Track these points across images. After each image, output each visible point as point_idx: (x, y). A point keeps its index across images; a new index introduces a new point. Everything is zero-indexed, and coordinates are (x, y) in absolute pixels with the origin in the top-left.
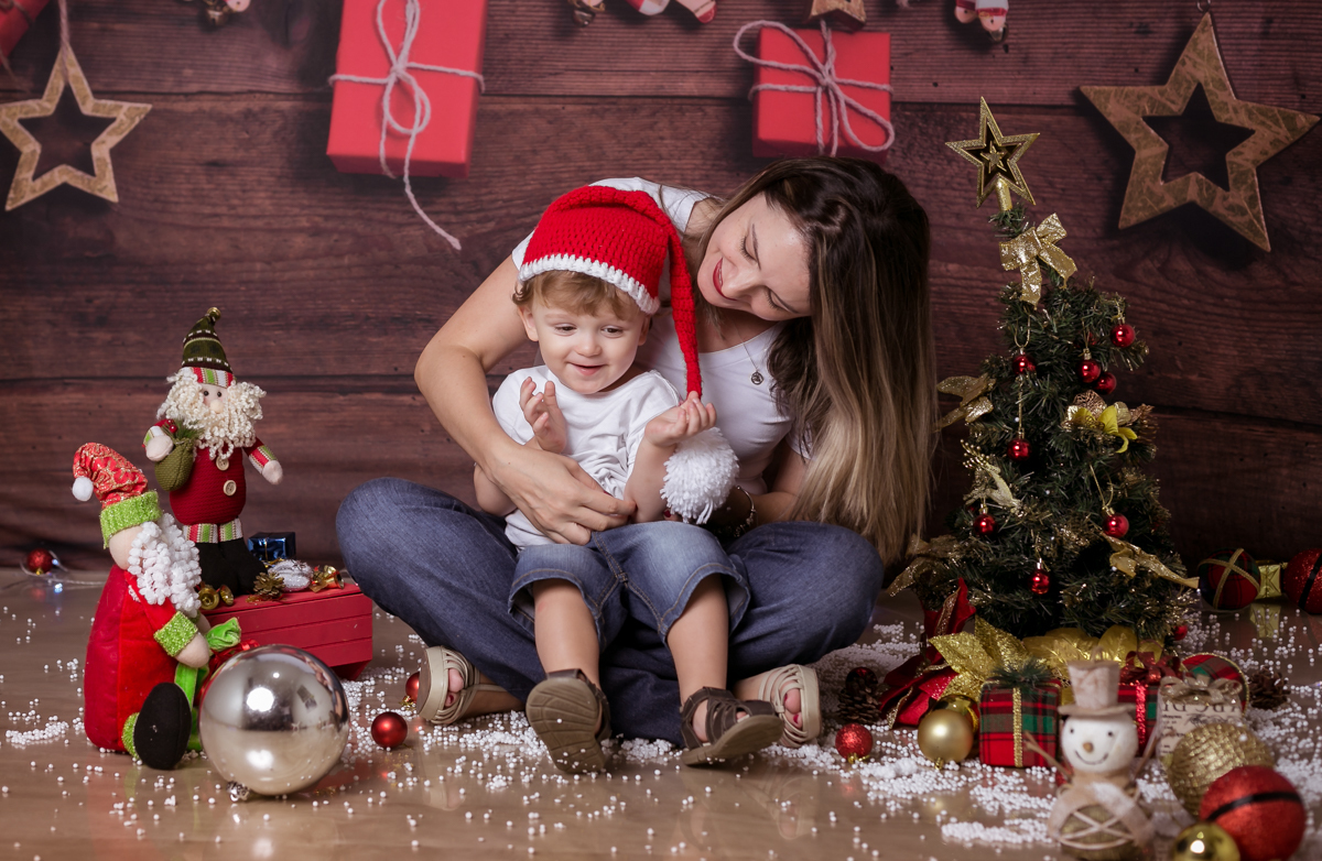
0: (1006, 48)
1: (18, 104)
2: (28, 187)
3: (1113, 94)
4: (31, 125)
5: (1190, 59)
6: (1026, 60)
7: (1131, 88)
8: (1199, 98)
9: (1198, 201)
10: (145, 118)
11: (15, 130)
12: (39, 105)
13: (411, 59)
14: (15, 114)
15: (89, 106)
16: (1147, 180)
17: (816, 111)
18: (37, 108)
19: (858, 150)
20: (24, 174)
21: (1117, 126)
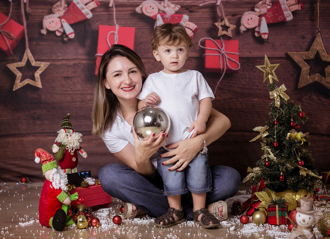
0: (268, 43)
1: (16, 63)
2: (19, 85)
3: (296, 54)
4: (19, 69)
5: (315, 44)
6: (273, 46)
7: (300, 52)
8: (318, 54)
9: (318, 81)
10: (49, 66)
11: (15, 70)
12: (21, 63)
14: (15, 66)
15: (34, 63)
16: (305, 76)
17: (220, 60)
18: (21, 64)
19: (231, 70)
20: (18, 81)
21: (297, 62)
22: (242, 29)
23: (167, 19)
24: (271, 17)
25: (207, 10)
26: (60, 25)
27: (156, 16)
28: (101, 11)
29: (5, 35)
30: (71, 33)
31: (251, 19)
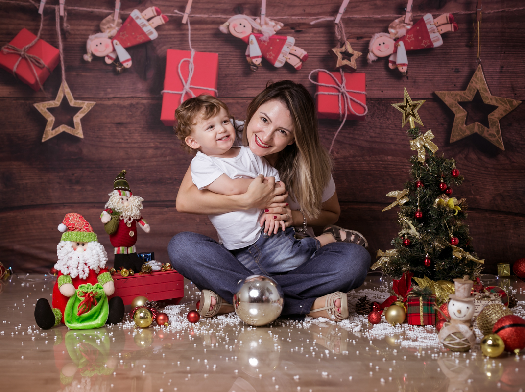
0: (408, 78)
1: (46, 102)
2: (50, 133)
3: (446, 94)
4: (51, 110)
5: (474, 81)
6: (415, 82)
7: (453, 92)
8: (478, 95)
9: (478, 132)
10: (94, 107)
11: (45, 112)
13: (191, 84)
14: (45, 106)
15: (72, 103)
16: (460, 125)
17: (339, 101)
18: (53, 104)
19: (355, 115)
20: (49, 128)
21: (448, 105)
22: (371, 57)
23: (264, 41)
24: (411, 41)
25: (321, 30)
26: (111, 49)
27: (248, 37)
28: (170, 30)
29: (31, 61)
30: (127, 61)
31: (384, 43)
